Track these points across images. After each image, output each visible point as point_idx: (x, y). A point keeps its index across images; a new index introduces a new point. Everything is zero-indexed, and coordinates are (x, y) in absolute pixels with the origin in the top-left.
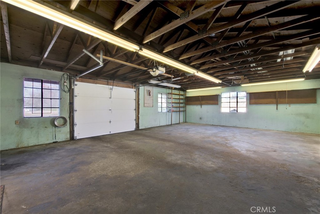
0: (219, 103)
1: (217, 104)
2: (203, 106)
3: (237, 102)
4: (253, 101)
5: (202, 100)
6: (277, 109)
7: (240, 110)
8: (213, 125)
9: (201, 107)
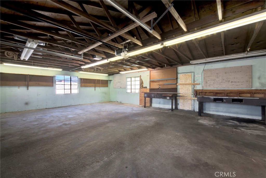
0: (54, 85)
1: (52, 86)
2: (30, 88)
3: (71, 85)
4: (83, 84)
5: (30, 80)
6: (95, 90)
7: (73, 91)
8: (46, 108)
9: (28, 89)
